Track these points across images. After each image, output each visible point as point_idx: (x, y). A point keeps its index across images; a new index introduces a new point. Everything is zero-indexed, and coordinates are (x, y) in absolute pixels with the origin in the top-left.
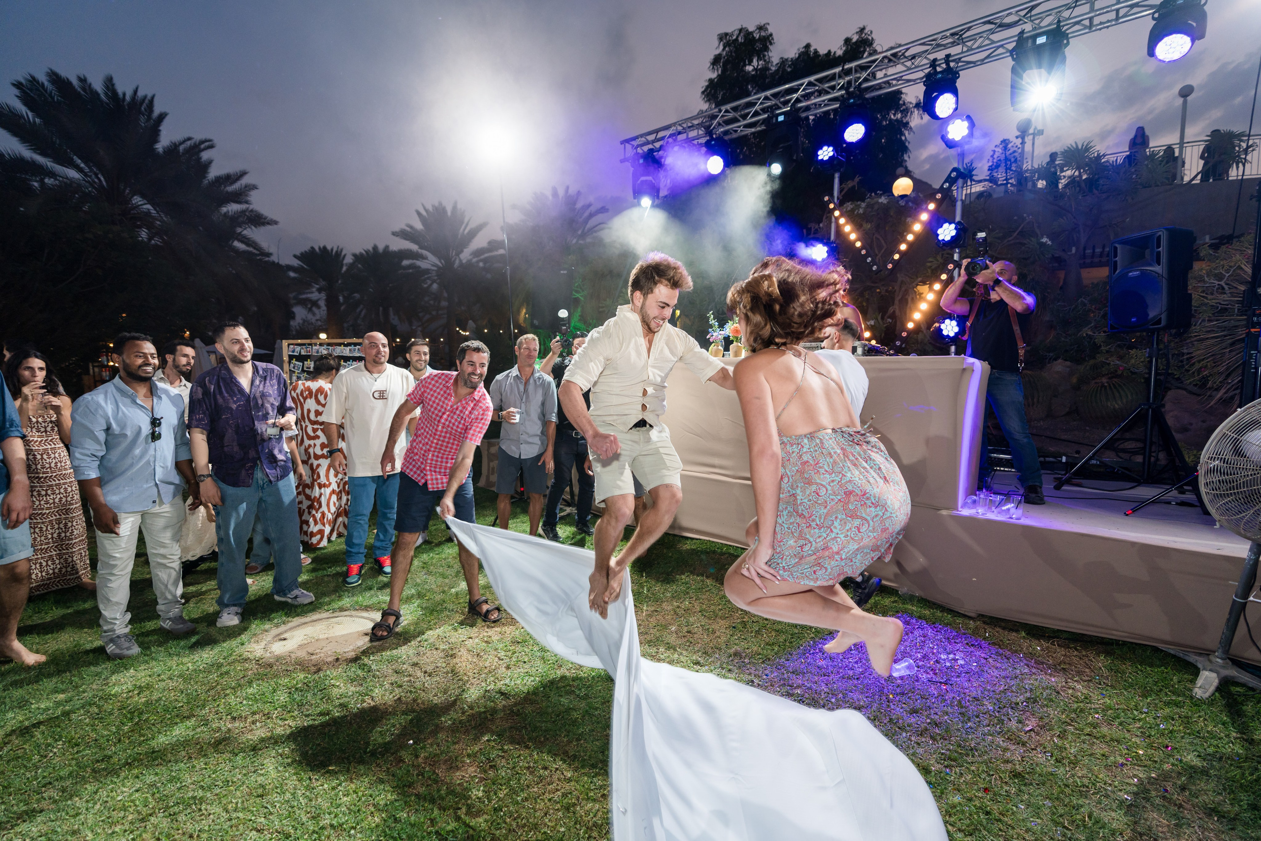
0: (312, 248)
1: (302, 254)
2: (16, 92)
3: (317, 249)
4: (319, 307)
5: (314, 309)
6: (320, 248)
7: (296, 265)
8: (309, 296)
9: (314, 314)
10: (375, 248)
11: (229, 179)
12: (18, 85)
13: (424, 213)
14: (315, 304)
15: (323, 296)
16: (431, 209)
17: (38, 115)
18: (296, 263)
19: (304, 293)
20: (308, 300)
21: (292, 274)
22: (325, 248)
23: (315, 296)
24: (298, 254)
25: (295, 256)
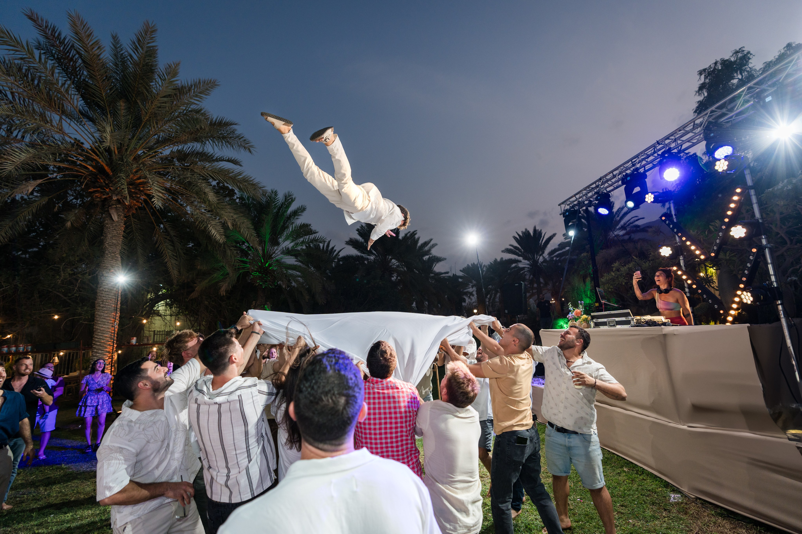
0: (468, 265)
1: (463, 269)
2: (357, 232)
3: (470, 265)
4: (473, 295)
5: (471, 297)
6: (471, 264)
7: (461, 275)
8: (468, 290)
9: (471, 299)
10: (496, 260)
11: (426, 244)
12: (358, 230)
13: (518, 237)
14: (471, 294)
15: (475, 289)
16: (521, 234)
17: (363, 238)
18: (461, 274)
19: (466, 289)
20: (468, 292)
21: (460, 280)
22: (474, 264)
23: (470, 290)
24: (462, 269)
25: (461, 271)
